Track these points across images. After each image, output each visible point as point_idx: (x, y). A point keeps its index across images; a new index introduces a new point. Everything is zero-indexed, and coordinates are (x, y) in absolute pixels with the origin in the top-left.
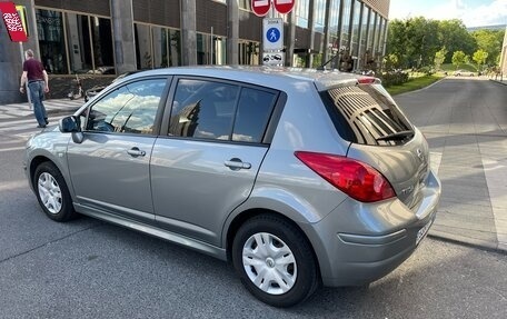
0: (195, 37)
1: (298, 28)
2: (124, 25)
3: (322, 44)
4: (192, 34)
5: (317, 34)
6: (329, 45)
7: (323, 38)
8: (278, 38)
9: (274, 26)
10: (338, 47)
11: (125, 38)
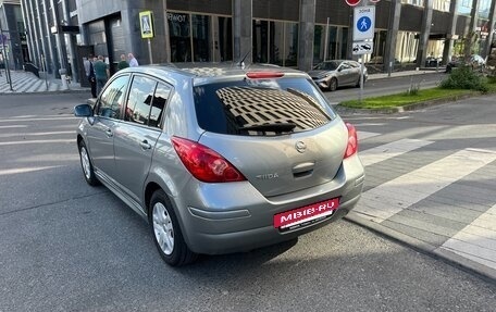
0: (313, 29)
1: (435, 12)
2: (243, 22)
3: (467, 28)
4: (310, 26)
5: (462, 18)
6: (477, 29)
7: (469, 21)
8: (368, 27)
9: (366, 14)
10: (489, 31)
11: (244, 33)
